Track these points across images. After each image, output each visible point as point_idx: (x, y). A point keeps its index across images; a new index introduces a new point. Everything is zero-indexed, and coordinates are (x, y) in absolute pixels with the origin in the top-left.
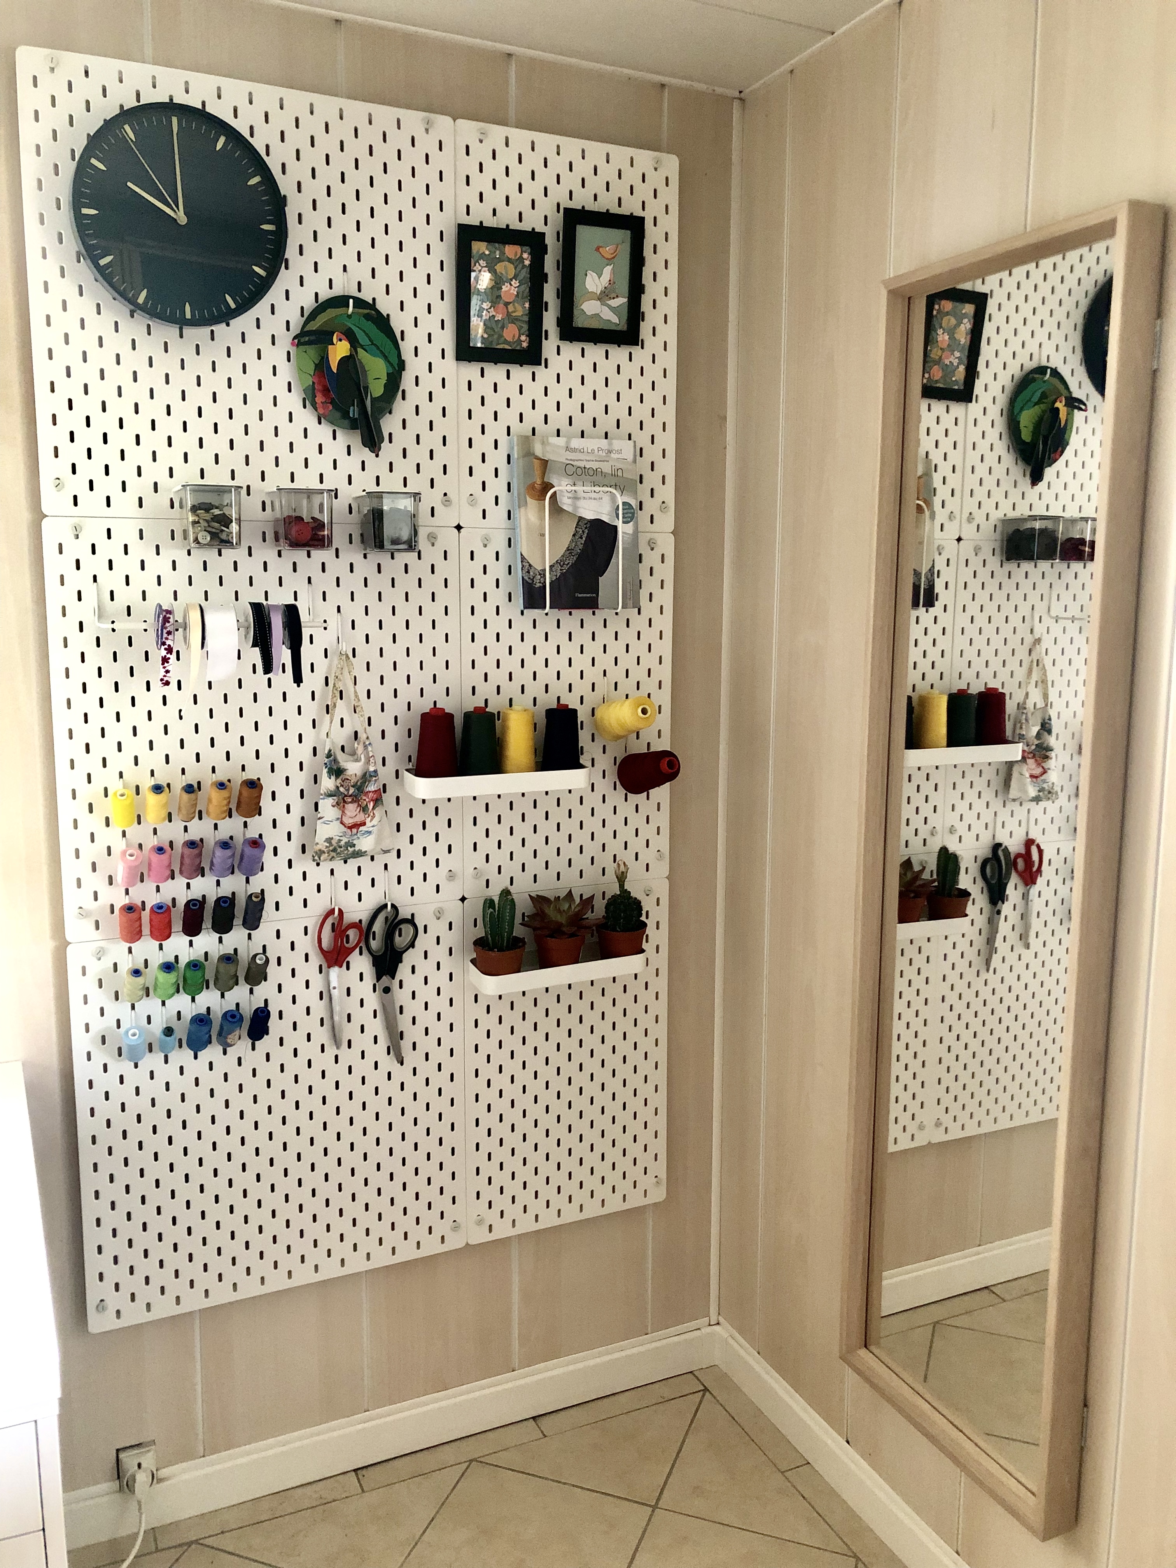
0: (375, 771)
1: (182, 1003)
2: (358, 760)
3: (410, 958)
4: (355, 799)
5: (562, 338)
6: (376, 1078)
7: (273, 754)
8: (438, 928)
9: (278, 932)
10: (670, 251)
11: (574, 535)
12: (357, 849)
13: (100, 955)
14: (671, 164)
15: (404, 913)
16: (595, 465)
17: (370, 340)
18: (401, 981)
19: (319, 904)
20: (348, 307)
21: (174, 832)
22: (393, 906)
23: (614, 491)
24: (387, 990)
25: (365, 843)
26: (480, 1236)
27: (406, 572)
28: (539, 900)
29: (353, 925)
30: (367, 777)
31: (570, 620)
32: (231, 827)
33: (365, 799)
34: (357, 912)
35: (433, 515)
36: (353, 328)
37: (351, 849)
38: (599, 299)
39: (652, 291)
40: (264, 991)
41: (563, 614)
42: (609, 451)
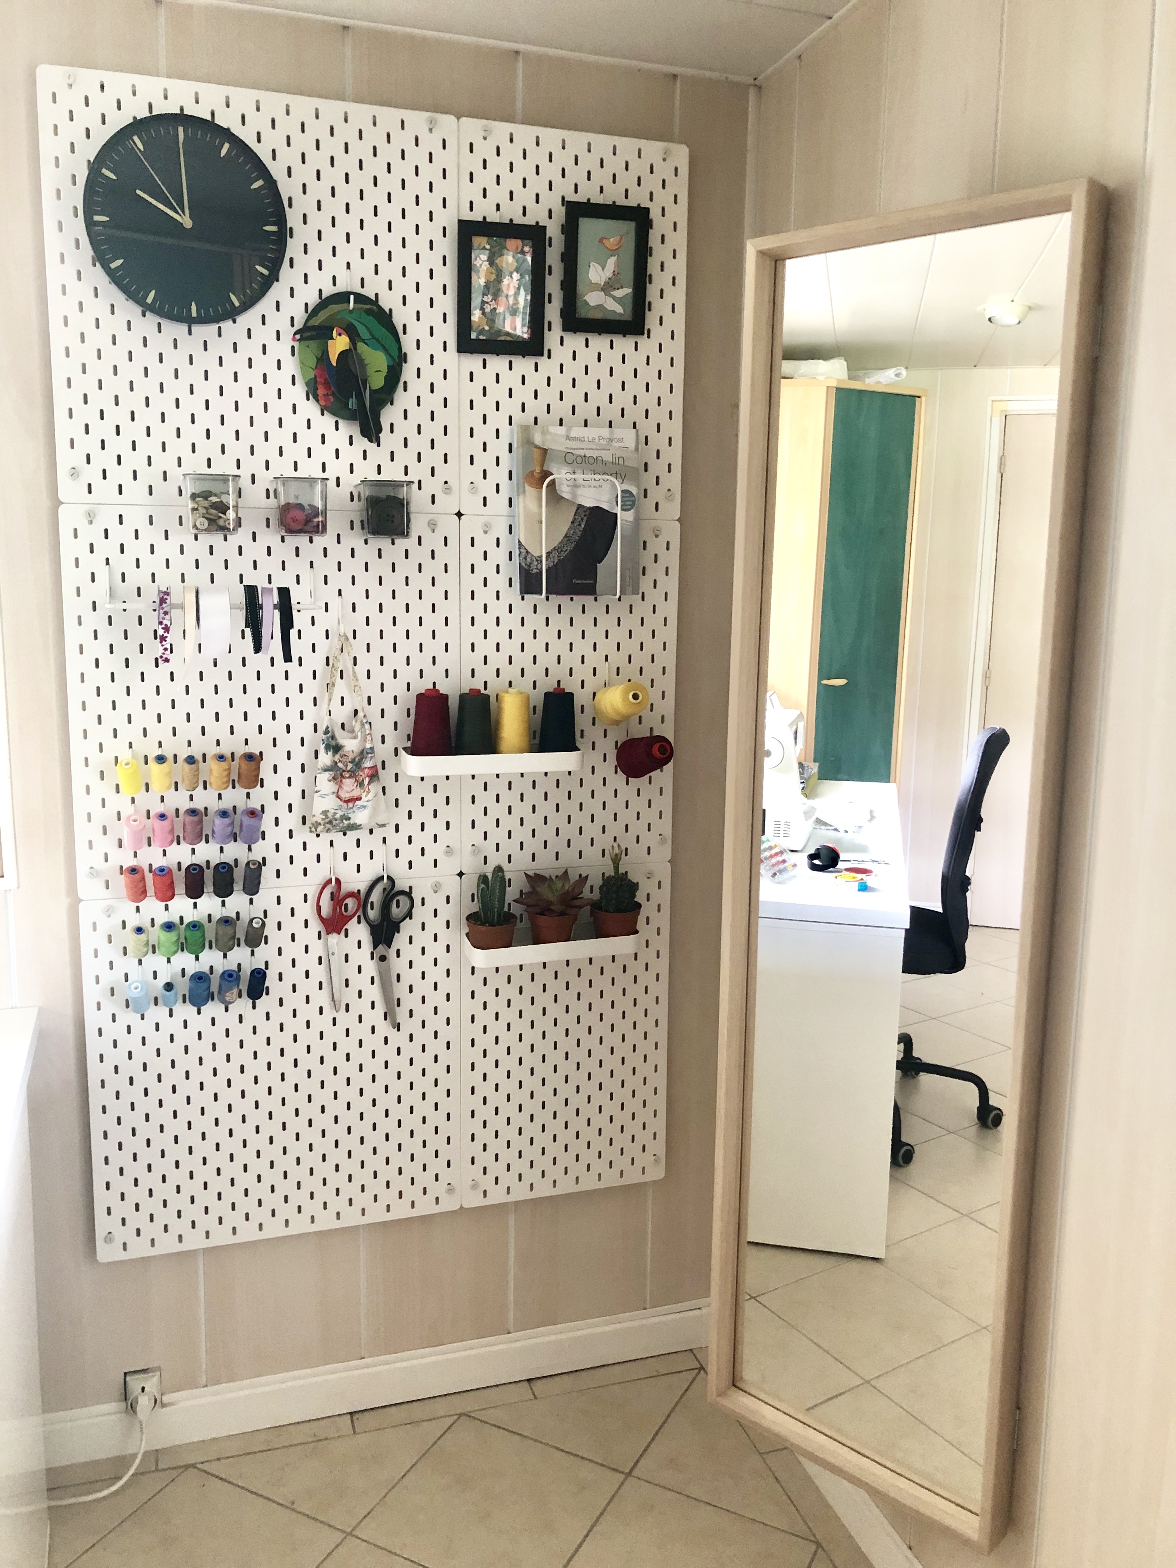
0: (372, 749)
1: (185, 961)
2: (355, 738)
3: (408, 928)
4: (353, 774)
5: (565, 329)
6: (373, 1042)
7: (274, 729)
8: (436, 901)
9: (279, 898)
10: (679, 240)
11: (573, 522)
12: (352, 822)
13: (109, 912)
14: (681, 155)
15: (402, 884)
16: (595, 454)
17: (371, 333)
18: (398, 951)
19: (319, 873)
20: (349, 302)
21: (180, 801)
22: (389, 878)
23: (614, 480)
24: (383, 958)
25: (360, 817)
26: (474, 1201)
27: (407, 557)
28: (535, 879)
29: (351, 895)
30: (363, 754)
31: (571, 605)
32: (235, 797)
33: (364, 775)
34: (356, 882)
35: (433, 503)
36: (356, 323)
37: (346, 822)
38: (603, 290)
39: (659, 281)
40: (264, 953)
41: (564, 600)
42: (611, 440)
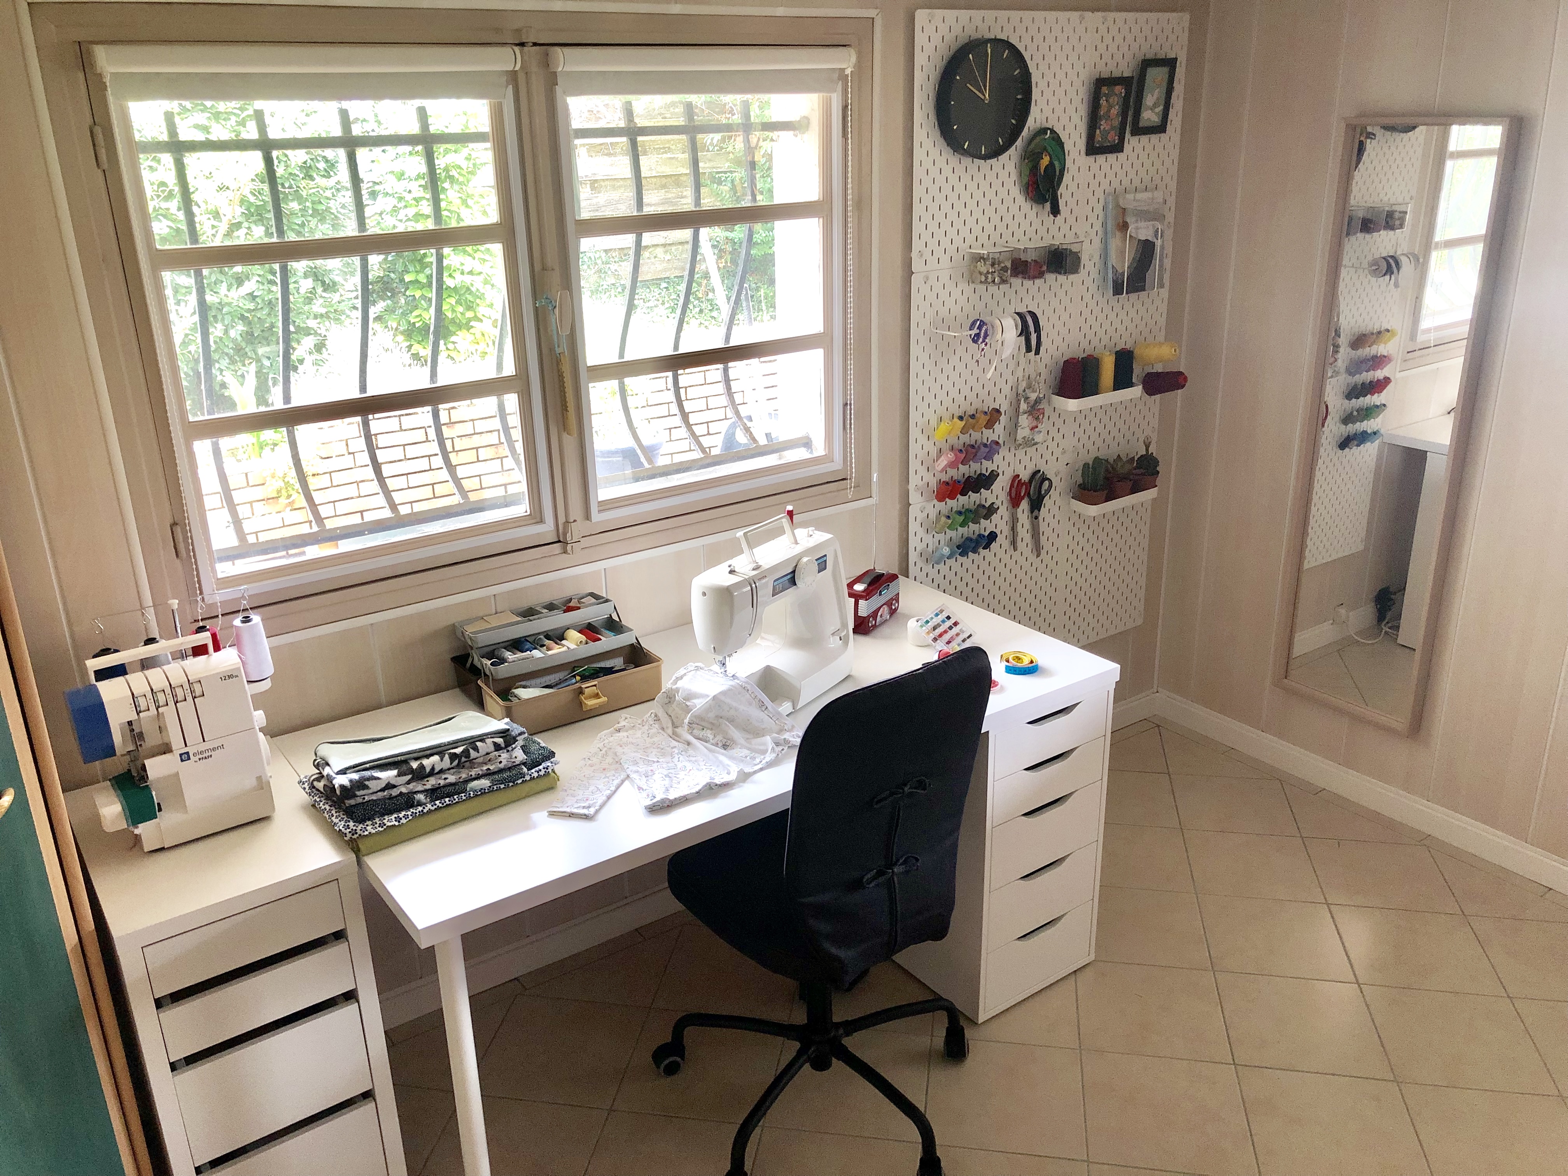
0: (1043, 397)
2: (1035, 392)
3: (1046, 499)
5: (1133, 135)
8: (1056, 481)
11: (1137, 251)
13: (923, 509)
14: (1185, 19)
15: (1047, 474)
16: (1148, 208)
17: (1052, 151)
19: (1010, 474)
20: (1046, 134)
22: (1039, 471)
23: (1153, 222)
24: (1036, 518)
29: (1024, 483)
30: (1038, 401)
32: (988, 434)
33: (1038, 413)
34: (1024, 475)
36: (1048, 146)
38: (1151, 109)
40: (993, 521)
42: (1153, 199)
